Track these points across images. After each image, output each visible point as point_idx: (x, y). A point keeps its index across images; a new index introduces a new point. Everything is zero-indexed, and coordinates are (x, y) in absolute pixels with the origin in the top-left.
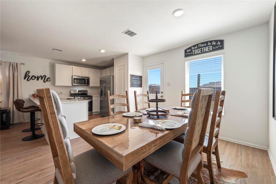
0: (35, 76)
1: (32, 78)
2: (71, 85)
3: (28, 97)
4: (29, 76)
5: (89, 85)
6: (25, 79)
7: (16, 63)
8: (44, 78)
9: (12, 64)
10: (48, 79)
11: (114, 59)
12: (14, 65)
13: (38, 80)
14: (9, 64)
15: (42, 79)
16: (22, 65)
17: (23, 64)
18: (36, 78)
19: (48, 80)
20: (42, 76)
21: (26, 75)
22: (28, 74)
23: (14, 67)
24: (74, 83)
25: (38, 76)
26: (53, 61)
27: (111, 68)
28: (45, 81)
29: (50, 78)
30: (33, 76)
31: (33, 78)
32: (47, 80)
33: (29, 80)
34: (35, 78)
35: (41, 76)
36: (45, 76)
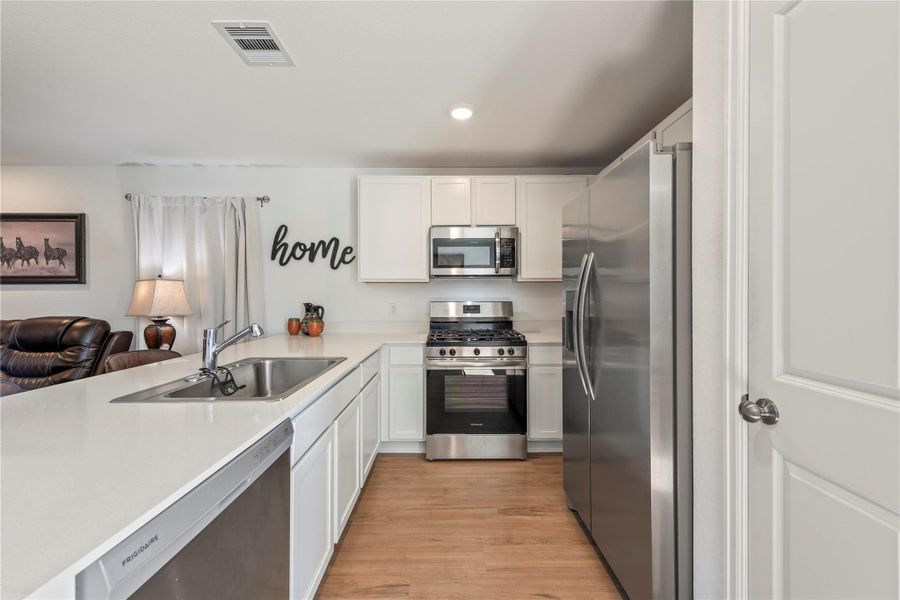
0: (305, 245)
1: (293, 254)
2: (424, 276)
4: (286, 245)
5: (519, 273)
6: (273, 258)
7: (243, 201)
8: (332, 252)
9: (232, 205)
10: (345, 252)
12: (236, 208)
13: (312, 259)
14: (224, 204)
15: (324, 256)
17: (263, 199)
18: (308, 253)
19: (348, 258)
20: (327, 242)
21: (276, 243)
22: (283, 237)
23: (237, 214)
25: (313, 244)
28: (336, 264)
29: (351, 249)
30: (298, 245)
31: (298, 253)
32: (342, 260)
33: (285, 264)
34: (305, 251)
35: (322, 242)
36: (336, 240)
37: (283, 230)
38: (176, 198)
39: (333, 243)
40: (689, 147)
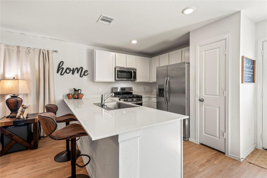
0: (70, 69)
1: (66, 71)
2: (114, 80)
3: (62, 98)
4: (63, 68)
5: (136, 80)
6: (58, 72)
7: (48, 51)
8: (80, 71)
9: (43, 52)
10: (85, 72)
11: (189, 32)
12: (45, 53)
13: (73, 74)
14: (39, 50)
15: (78, 72)
16: (54, 53)
17: (55, 51)
18: (71, 72)
19: (86, 74)
20: (79, 68)
21: (59, 67)
22: (62, 65)
23: (45, 56)
24: (118, 78)
25: (73, 69)
26: (91, 48)
27: (183, 49)
28: (82, 76)
29: (87, 71)
30: (68, 68)
31: (68, 71)
32: (84, 74)
33: (62, 75)
34: (70, 71)
35: (77, 68)
36: (82, 68)
37: (62, 63)
38: (13, 46)
39: (81, 69)
40: (189, 63)
